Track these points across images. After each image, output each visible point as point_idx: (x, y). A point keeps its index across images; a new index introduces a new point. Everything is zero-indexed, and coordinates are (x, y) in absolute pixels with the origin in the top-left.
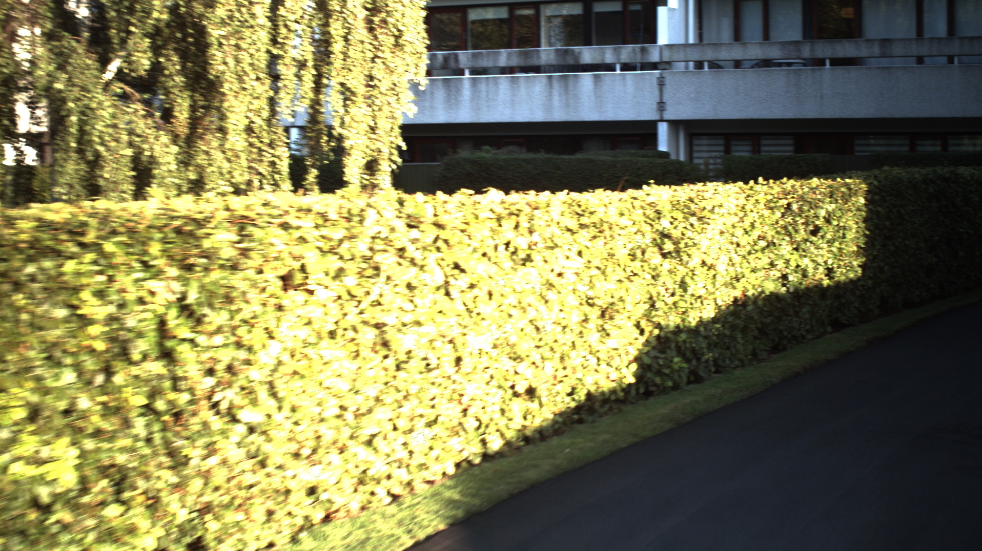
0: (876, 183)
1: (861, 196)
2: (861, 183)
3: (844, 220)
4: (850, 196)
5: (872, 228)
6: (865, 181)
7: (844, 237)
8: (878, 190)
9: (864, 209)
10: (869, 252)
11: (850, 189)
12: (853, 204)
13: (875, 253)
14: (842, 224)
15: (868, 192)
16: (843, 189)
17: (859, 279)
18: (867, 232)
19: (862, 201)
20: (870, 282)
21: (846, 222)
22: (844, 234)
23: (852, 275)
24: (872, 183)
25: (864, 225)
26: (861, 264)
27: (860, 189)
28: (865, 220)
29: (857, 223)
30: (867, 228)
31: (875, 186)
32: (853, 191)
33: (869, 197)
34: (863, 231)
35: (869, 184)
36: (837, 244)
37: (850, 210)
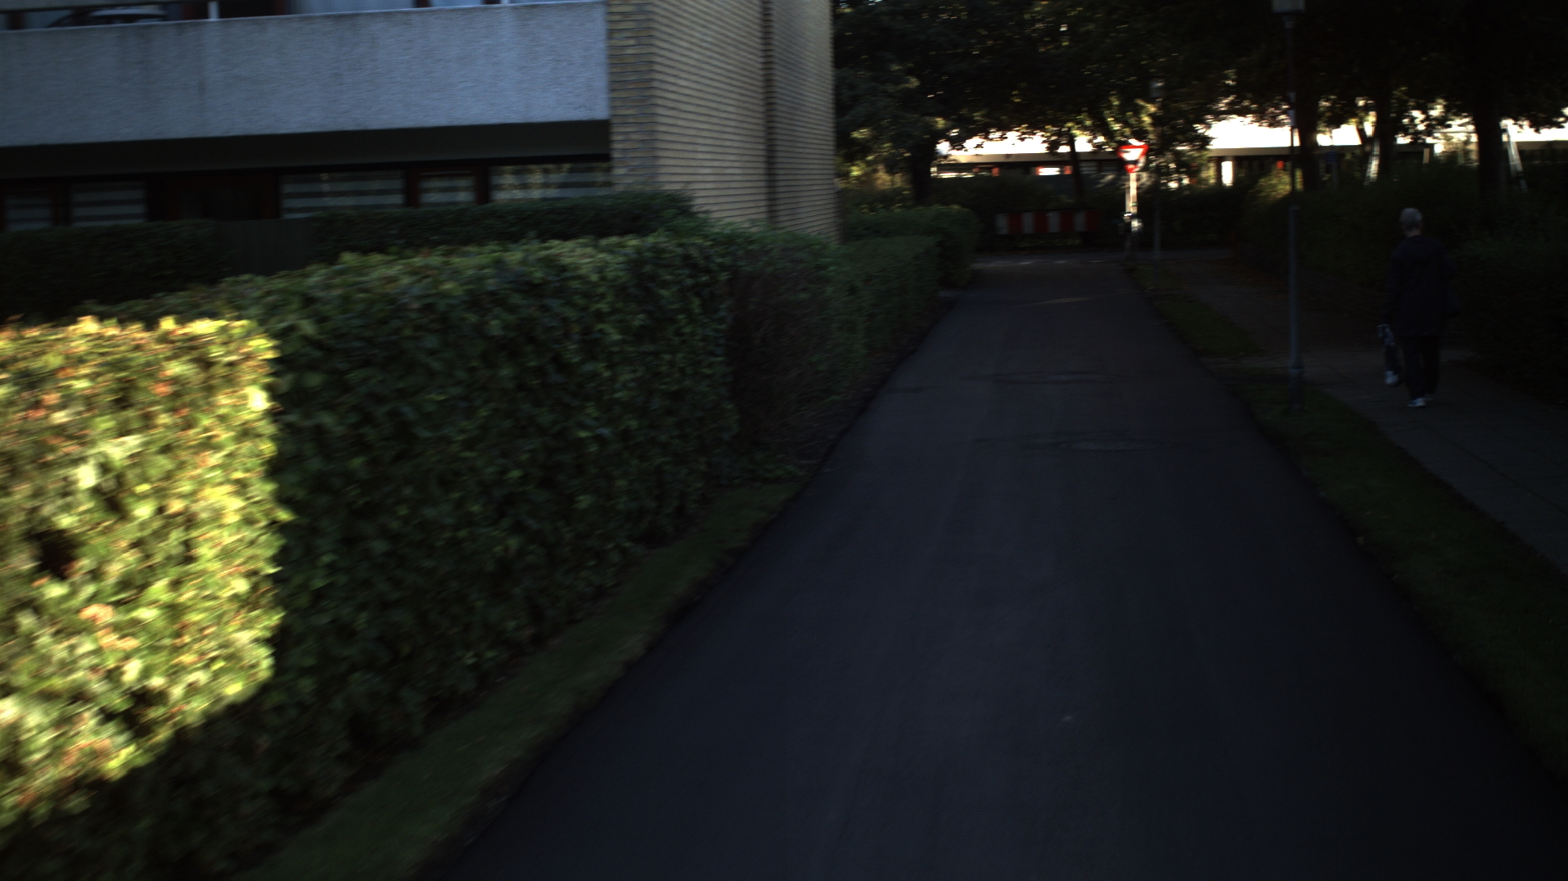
0: (308, 328)
1: (254, 382)
2: (248, 335)
3: (186, 487)
4: (209, 389)
5: (301, 494)
6: (264, 325)
7: (187, 557)
8: (318, 354)
9: (267, 428)
10: (298, 580)
11: (206, 363)
12: (222, 419)
13: (319, 583)
14: (176, 506)
15: (281, 365)
16: (175, 368)
17: (265, 689)
18: (284, 516)
19: (258, 401)
20: (307, 685)
21: (192, 496)
22: (188, 544)
23: (234, 689)
24: (292, 329)
25: (269, 487)
26: (268, 634)
27: (248, 357)
28: (274, 469)
29: (241, 487)
30: (282, 499)
31: (307, 340)
32: (219, 371)
33: (285, 383)
34: (267, 514)
35: (280, 336)
36: (159, 589)
37: (209, 445)
